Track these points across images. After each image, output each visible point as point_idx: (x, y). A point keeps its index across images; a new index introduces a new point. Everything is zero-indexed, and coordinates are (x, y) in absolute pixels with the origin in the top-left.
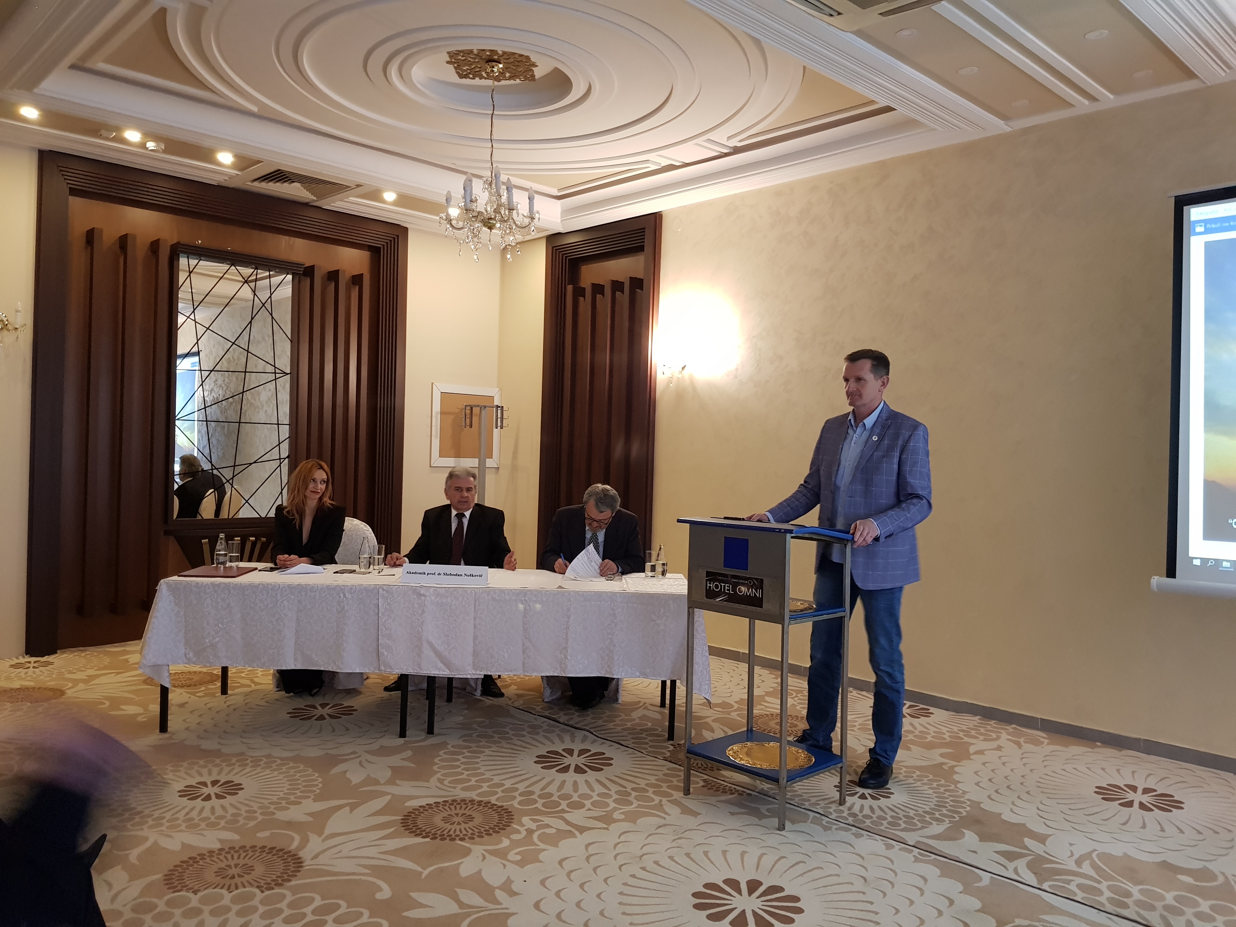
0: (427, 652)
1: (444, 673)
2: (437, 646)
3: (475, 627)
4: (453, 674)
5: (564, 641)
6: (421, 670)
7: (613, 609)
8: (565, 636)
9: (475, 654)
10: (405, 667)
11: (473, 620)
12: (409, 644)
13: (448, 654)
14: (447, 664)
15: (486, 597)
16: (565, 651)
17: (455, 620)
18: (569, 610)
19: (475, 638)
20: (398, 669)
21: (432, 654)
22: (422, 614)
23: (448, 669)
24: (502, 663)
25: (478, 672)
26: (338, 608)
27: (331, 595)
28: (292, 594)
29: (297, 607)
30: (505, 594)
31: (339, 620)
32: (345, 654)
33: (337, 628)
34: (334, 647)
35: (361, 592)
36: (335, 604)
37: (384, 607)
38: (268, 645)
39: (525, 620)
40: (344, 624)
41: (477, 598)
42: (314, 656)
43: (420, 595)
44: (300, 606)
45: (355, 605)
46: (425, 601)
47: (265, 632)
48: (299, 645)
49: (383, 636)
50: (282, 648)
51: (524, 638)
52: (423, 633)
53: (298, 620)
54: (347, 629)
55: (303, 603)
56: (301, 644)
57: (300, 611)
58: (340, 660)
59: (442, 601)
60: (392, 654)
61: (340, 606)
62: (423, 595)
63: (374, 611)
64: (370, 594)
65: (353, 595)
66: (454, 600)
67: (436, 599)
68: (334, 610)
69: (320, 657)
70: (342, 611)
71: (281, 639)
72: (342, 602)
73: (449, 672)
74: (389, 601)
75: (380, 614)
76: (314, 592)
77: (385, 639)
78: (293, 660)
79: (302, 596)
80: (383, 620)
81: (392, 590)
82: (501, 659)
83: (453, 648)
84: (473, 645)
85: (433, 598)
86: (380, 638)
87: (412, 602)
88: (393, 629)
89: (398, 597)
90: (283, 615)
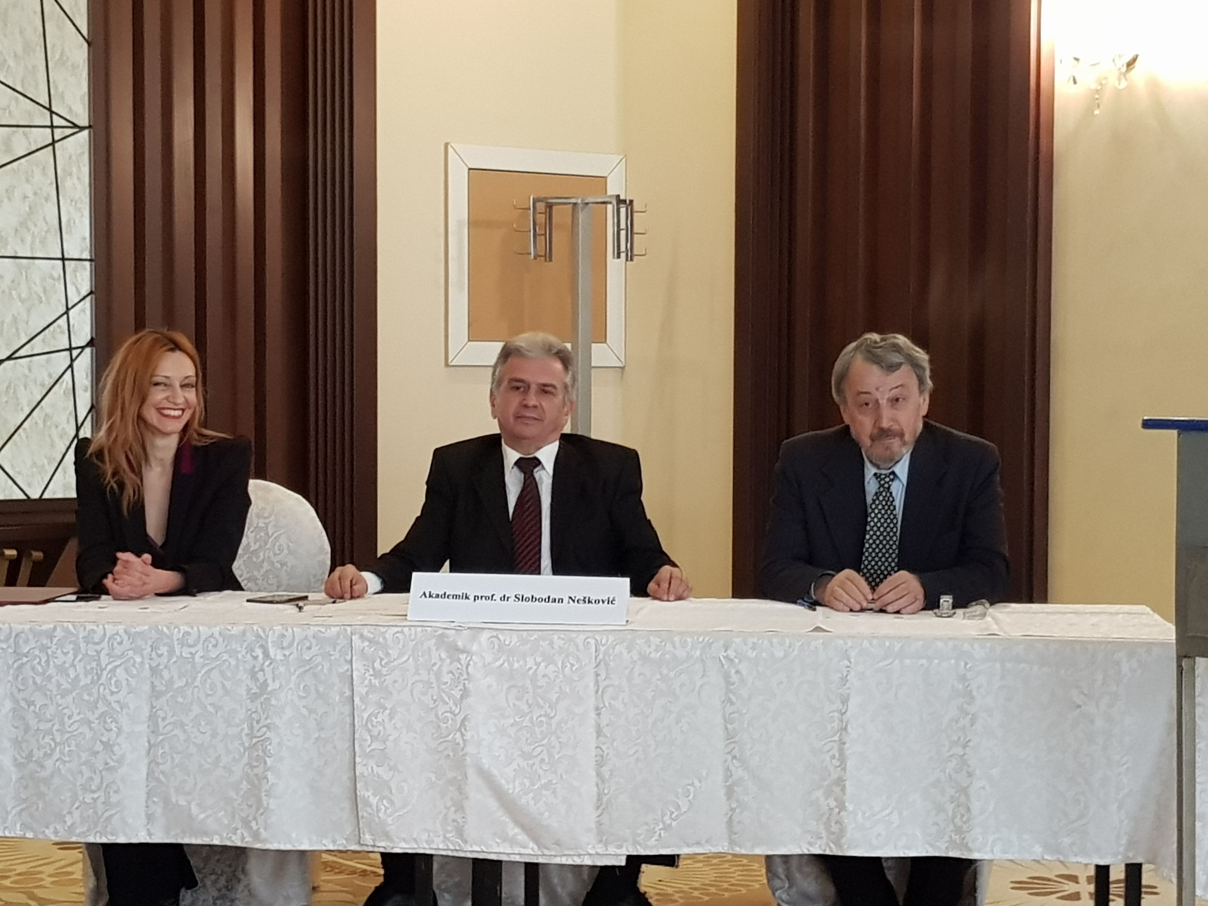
0: (479, 797)
2: (503, 783)
3: (599, 732)
4: (546, 852)
5: (836, 762)
6: (461, 842)
7: (963, 679)
8: (836, 751)
9: (603, 803)
11: (593, 714)
12: (434, 776)
13: (531, 803)
14: (531, 830)
15: (624, 653)
16: (837, 789)
17: (546, 715)
18: (844, 681)
19: (601, 760)
20: (405, 840)
21: (492, 804)
22: (462, 699)
24: (674, 824)
25: (611, 850)
26: (252, 685)
27: (233, 653)
28: (138, 651)
29: (149, 683)
30: (673, 643)
31: (254, 715)
32: (273, 804)
33: (251, 736)
34: (245, 785)
35: (308, 645)
36: (243, 676)
37: (367, 682)
38: (80, 781)
39: (729, 709)
40: (267, 727)
41: (601, 656)
42: (194, 809)
43: (457, 649)
44: (157, 683)
45: (293, 678)
46: (468, 665)
47: (73, 748)
48: (158, 780)
49: (367, 756)
50: (115, 788)
51: (729, 757)
52: (468, 749)
53: (153, 717)
54: (275, 741)
55: (166, 674)
56: (162, 779)
57: (156, 694)
58: (261, 820)
59: (511, 665)
60: (391, 802)
61: (257, 680)
62: (463, 652)
63: (342, 694)
64: (329, 649)
65: (287, 653)
66: (543, 664)
67: (497, 660)
68: (243, 691)
69: (210, 812)
70: (262, 694)
71: (112, 763)
72: (262, 670)
73: (536, 848)
74: (378, 667)
75: (357, 699)
76: (191, 646)
77: (372, 763)
78: (145, 820)
79: (160, 656)
80: (365, 715)
81: (385, 639)
82: (671, 813)
83: (545, 787)
84: (595, 780)
85: (489, 658)
86: (358, 760)
87: (435, 668)
88: (391, 738)
89: (401, 656)
90: (115, 705)
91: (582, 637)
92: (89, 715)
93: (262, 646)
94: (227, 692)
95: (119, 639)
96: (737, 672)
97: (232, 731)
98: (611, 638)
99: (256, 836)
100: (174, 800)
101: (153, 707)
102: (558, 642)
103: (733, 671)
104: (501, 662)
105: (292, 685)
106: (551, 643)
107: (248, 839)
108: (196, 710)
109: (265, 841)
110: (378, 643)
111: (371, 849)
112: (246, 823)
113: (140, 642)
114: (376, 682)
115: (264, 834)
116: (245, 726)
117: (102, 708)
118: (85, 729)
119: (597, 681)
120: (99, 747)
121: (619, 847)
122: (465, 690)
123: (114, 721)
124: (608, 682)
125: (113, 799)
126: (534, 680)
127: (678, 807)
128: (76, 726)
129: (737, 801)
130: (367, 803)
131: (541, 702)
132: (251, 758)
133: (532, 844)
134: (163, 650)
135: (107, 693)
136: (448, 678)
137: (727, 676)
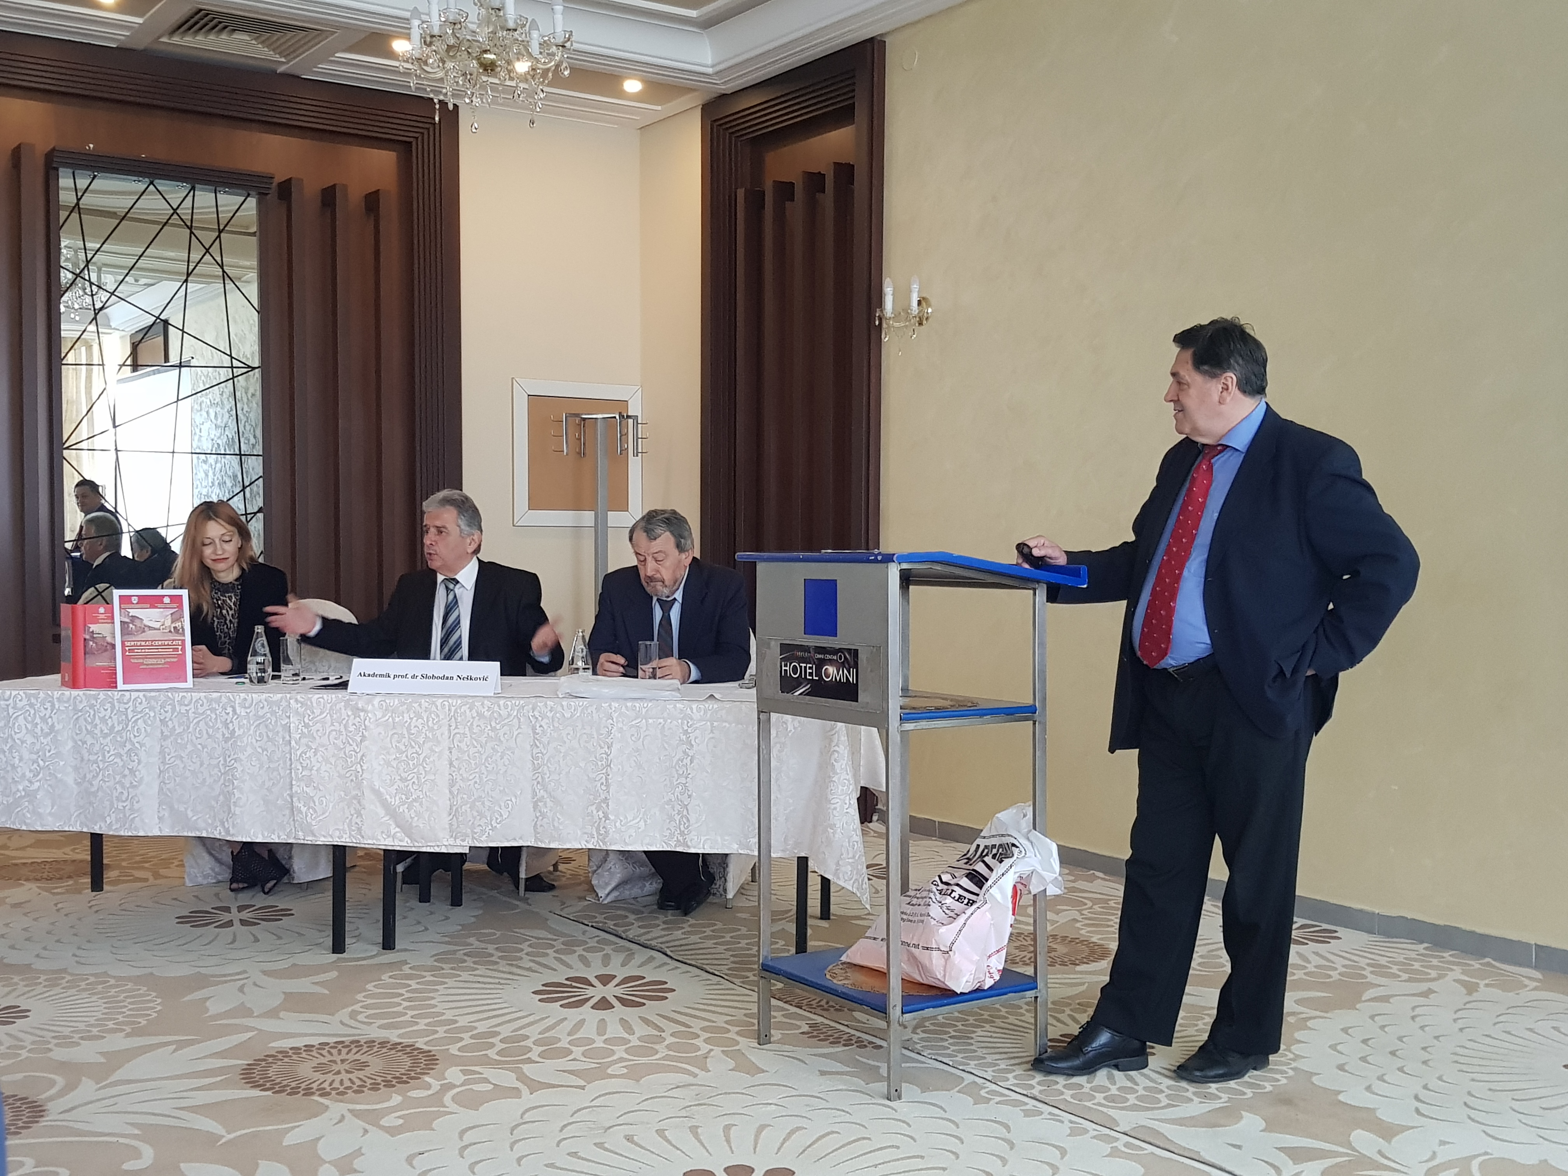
0: (373, 807)
1: (401, 844)
2: (388, 797)
3: (451, 764)
4: (416, 844)
5: (604, 788)
6: (363, 837)
7: (686, 732)
8: (604, 780)
9: (454, 812)
10: (337, 833)
11: (448, 752)
12: (342, 794)
13: (406, 811)
14: (407, 830)
15: (468, 712)
16: (604, 805)
17: (417, 753)
18: (609, 733)
19: (452, 783)
20: (324, 836)
21: (381, 812)
22: (361, 742)
23: (410, 837)
24: (498, 826)
25: (458, 842)
26: (225, 732)
27: (213, 710)
28: (152, 708)
29: (159, 731)
30: (499, 706)
31: (227, 752)
32: (238, 811)
33: (225, 765)
34: (221, 798)
35: (262, 705)
36: (219, 725)
37: (300, 731)
38: (115, 794)
39: (535, 751)
40: (235, 760)
41: (452, 714)
42: (190, 814)
43: (358, 709)
44: (164, 729)
45: (252, 728)
46: (365, 720)
47: (111, 772)
48: (165, 794)
49: (298, 780)
50: (137, 799)
51: (535, 783)
52: (365, 775)
53: (162, 752)
54: (240, 769)
55: (170, 724)
56: (169, 793)
57: (164, 738)
58: (230, 821)
59: (393, 719)
60: (315, 811)
61: (228, 728)
62: (363, 710)
63: (284, 738)
64: (275, 708)
65: (248, 711)
66: (415, 719)
67: (383, 716)
68: (219, 736)
69: (200, 815)
70: (231, 738)
71: (135, 783)
72: (231, 722)
73: (409, 841)
74: (306, 720)
75: (293, 743)
76: (186, 705)
77: (302, 784)
78: (157, 820)
79: (166, 712)
80: (298, 753)
81: (311, 703)
82: (497, 819)
83: (415, 800)
84: (448, 795)
85: (379, 714)
86: (294, 783)
87: (344, 722)
88: (315, 768)
89: (321, 713)
90: (137, 745)
91: (440, 701)
92: (121, 750)
93: (232, 706)
94: (210, 736)
95: (139, 701)
96: (541, 726)
97: (214, 762)
98: (459, 702)
99: (227, 831)
100: (176, 807)
101: (162, 746)
102: (425, 704)
103: (538, 726)
104: (386, 718)
105: (251, 732)
106: (420, 705)
107: (223, 834)
108: (190, 747)
109: (233, 835)
110: (307, 704)
111: (302, 842)
112: (223, 824)
113: (153, 703)
114: (305, 731)
115: (232, 831)
116: (221, 759)
117: (128, 746)
118: (118, 760)
119: (450, 730)
120: (127, 772)
121: (463, 840)
122: (363, 736)
123: (136, 755)
124: (457, 731)
125: (136, 806)
126: (409, 729)
127: (501, 815)
128: (112, 757)
129: (540, 812)
130: (300, 812)
131: (413, 744)
132: (225, 780)
133: (406, 839)
134: (168, 708)
135: (132, 736)
136: (352, 728)
137: (534, 729)
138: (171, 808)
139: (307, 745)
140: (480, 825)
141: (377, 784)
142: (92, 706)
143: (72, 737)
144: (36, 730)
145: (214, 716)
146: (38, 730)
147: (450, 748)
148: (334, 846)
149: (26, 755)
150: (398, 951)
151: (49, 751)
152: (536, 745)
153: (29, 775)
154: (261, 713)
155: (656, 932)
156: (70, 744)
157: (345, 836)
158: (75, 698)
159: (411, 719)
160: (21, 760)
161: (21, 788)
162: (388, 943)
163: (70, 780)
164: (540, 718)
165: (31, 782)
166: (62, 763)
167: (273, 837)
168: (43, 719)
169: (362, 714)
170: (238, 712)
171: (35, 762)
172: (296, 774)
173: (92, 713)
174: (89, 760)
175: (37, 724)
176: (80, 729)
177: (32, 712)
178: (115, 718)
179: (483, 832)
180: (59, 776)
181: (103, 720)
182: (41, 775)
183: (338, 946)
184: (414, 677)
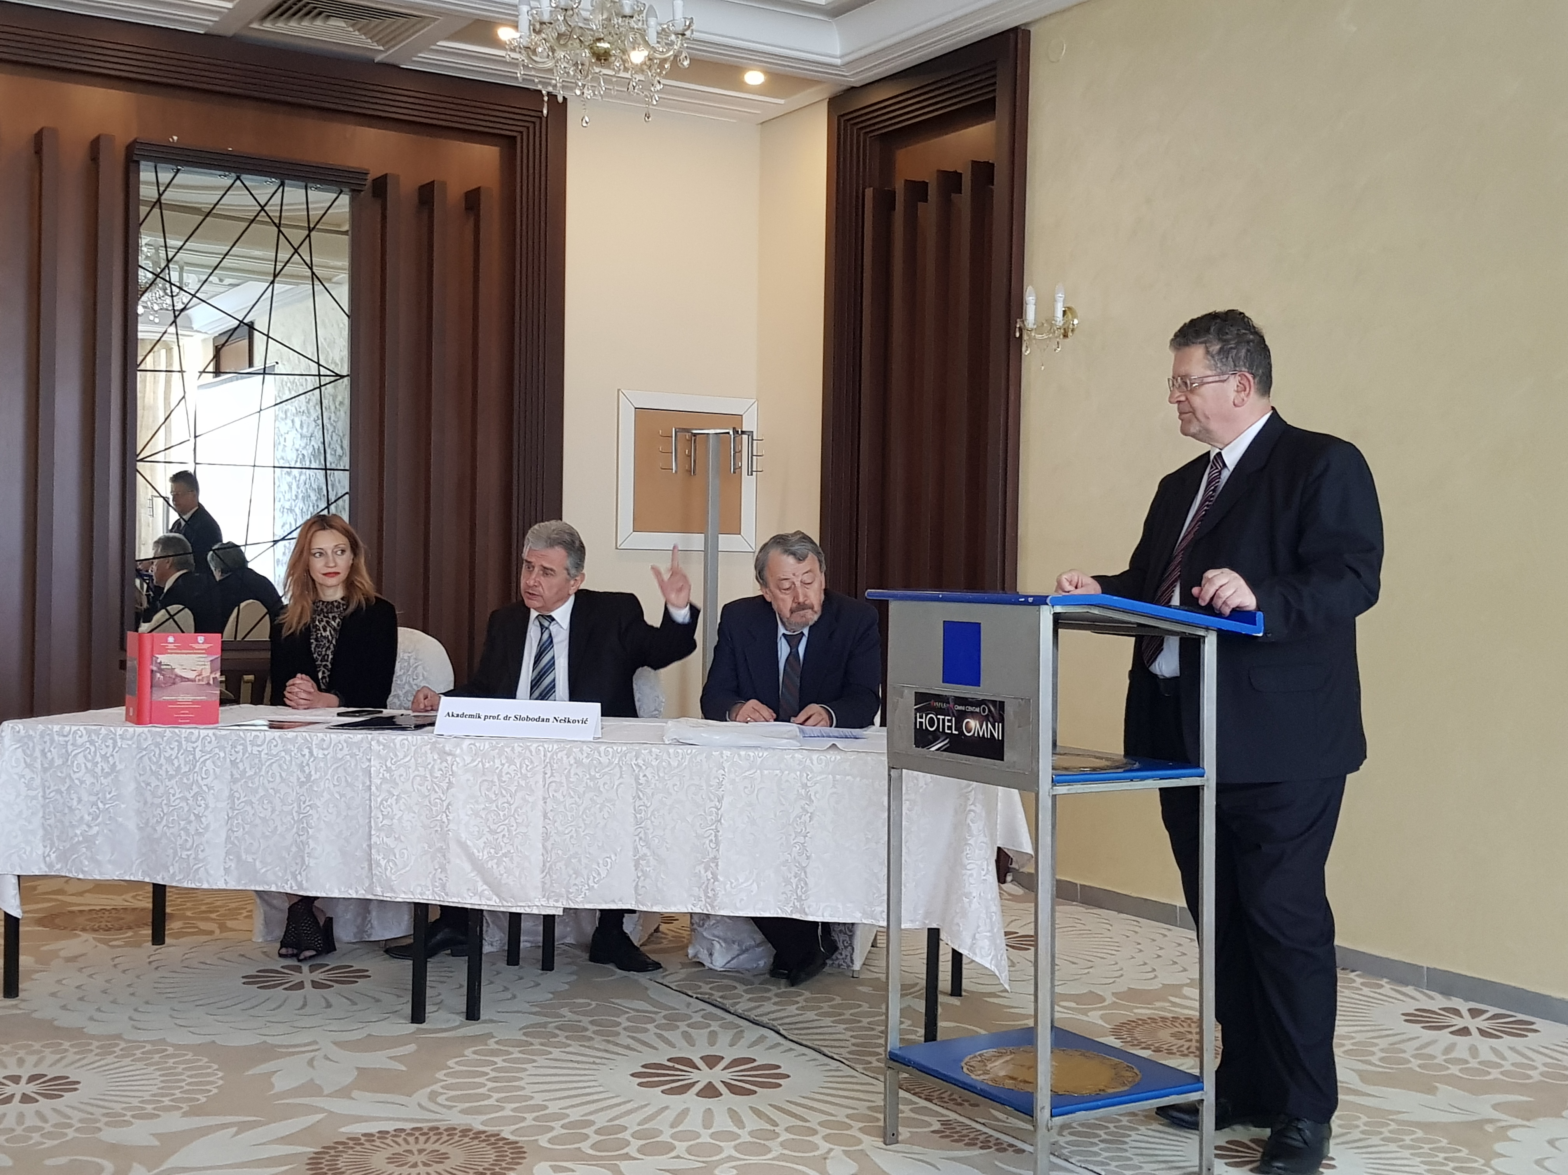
0: (459, 862)
1: (489, 903)
2: (475, 851)
3: (545, 816)
4: (505, 904)
5: (713, 845)
6: (447, 895)
7: (805, 786)
8: (713, 837)
9: (547, 869)
10: (419, 890)
11: (542, 802)
12: (426, 846)
13: (495, 867)
14: (495, 887)
15: (565, 758)
16: (712, 865)
17: (508, 802)
18: (720, 784)
19: (546, 837)
20: (404, 892)
21: (468, 867)
22: (448, 789)
23: (498, 896)
24: (596, 886)
25: (552, 903)
26: (301, 775)
28: (222, 748)
29: (229, 773)
30: (599, 752)
31: (302, 798)
32: (312, 863)
33: (299, 813)
34: (294, 849)
35: (340, 747)
36: (294, 768)
37: (381, 775)
38: (180, 841)
39: (638, 803)
40: (311, 806)
41: (548, 760)
42: (258, 865)
43: (445, 753)
44: (234, 772)
45: (330, 771)
46: (452, 765)
47: (175, 817)
48: (233, 843)
49: (379, 829)
50: (202, 848)
51: (637, 838)
52: (451, 826)
53: (231, 797)
54: (316, 816)
55: (240, 765)
56: (236, 842)
57: (234, 781)
58: (304, 874)
59: (483, 765)
60: (396, 864)
61: (304, 771)
62: (449, 754)
63: (364, 783)
64: (355, 751)
65: (326, 752)
66: (507, 765)
67: (473, 761)
68: (294, 779)
69: (269, 867)
70: (307, 782)
71: (201, 831)
72: (308, 764)
73: (498, 901)
74: (389, 764)
75: (373, 788)
76: (259, 746)
77: (382, 834)
78: (222, 872)
79: (237, 752)
80: (379, 800)
81: (395, 745)
82: (594, 878)
83: (505, 855)
84: (541, 851)
85: (468, 759)
86: (373, 832)
87: (430, 766)
88: (397, 817)
89: (405, 756)
90: (205, 788)
91: (535, 745)
92: (187, 794)
93: (308, 748)
94: (283, 779)
95: (209, 740)
96: (645, 776)
97: (286, 808)
98: (555, 747)
99: (300, 885)
100: (244, 857)
101: (231, 790)
102: (518, 749)
103: (641, 775)
104: (475, 763)
105: (328, 776)
106: (513, 749)
107: (295, 888)
108: (261, 792)
110: (389, 747)
111: (381, 898)
112: (294, 877)
113: (223, 742)
114: (387, 775)
115: (305, 885)
116: (295, 805)
117: (195, 789)
118: (183, 804)
119: (544, 779)
120: (192, 818)
121: (557, 901)
122: (450, 782)
123: (204, 799)
124: (552, 779)
125: (201, 856)
126: (500, 776)
127: (599, 874)
128: (178, 801)
129: (642, 871)
130: (379, 865)
131: (504, 792)
132: (298, 828)
133: (495, 898)
134: (239, 748)
135: (199, 778)
136: (438, 774)
137: (637, 779)
138: (239, 858)
139: (389, 792)
140: (575, 885)
141: (463, 836)
142: (157, 745)
143: (135, 777)
144: (96, 770)
145: (288, 758)
146: (98, 770)
147: (544, 798)
148: (415, 904)
149: (85, 797)
150: (485, 1022)
151: (109, 793)
152: (639, 797)
153: (87, 818)
154: (339, 756)
155: (768, 1007)
156: (133, 786)
157: (427, 893)
158: (139, 735)
159: (503, 765)
160: (80, 801)
161: (78, 832)
162: (472, 1013)
163: (131, 825)
164: (644, 767)
165: (89, 827)
166: (123, 806)
167: (350, 891)
168: (104, 757)
169: (449, 758)
170: (315, 754)
171: (94, 804)
172: (376, 823)
173: (157, 752)
174: (152, 804)
175: (97, 763)
176: (144, 768)
177: (93, 749)
178: (182, 758)
179: (579, 891)
180: (120, 819)
181: (169, 760)
182: (100, 819)
183: (418, 1015)
184: (506, 718)
